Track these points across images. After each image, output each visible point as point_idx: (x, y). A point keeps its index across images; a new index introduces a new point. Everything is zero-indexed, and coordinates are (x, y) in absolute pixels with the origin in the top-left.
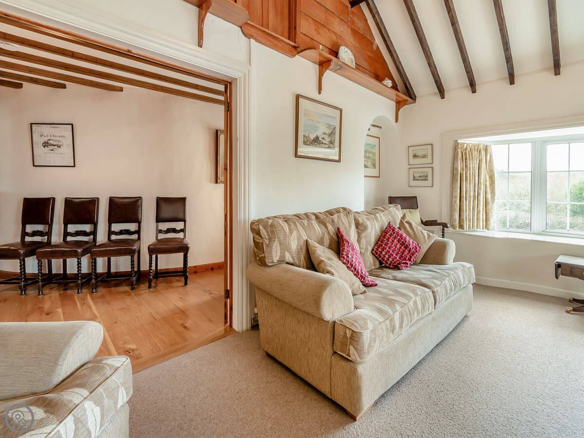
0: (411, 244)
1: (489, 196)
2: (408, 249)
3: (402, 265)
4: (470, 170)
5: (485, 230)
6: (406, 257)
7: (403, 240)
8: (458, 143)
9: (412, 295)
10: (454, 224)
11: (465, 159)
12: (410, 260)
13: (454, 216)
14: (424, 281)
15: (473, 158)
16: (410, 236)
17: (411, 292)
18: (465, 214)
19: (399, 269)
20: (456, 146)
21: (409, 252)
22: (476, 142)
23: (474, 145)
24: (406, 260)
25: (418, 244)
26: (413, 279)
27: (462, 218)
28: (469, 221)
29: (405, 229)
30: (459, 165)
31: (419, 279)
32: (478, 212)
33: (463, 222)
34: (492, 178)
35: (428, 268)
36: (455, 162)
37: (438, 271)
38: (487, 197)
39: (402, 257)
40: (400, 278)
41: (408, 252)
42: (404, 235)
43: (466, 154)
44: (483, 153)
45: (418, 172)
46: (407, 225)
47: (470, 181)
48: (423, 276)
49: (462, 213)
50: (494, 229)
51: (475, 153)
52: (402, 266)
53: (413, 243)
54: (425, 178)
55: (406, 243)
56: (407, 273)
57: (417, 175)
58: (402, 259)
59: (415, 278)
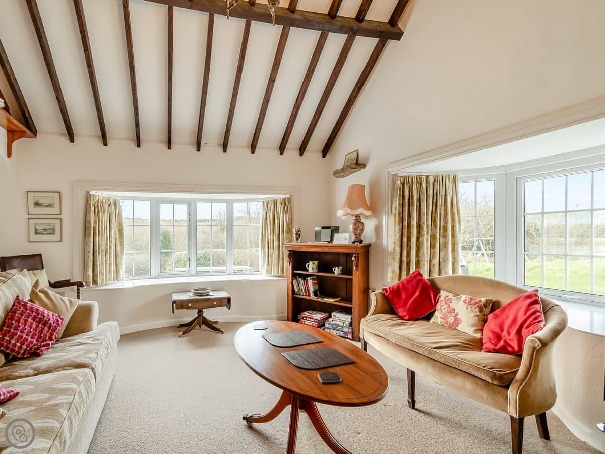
0: (51, 318)
1: (119, 248)
2: (48, 325)
3: (42, 348)
4: (102, 224)
5: (116, 282)
6: (46, 336)
7: (40, 316)
8: (91, 195)
9: (74, 386)
10: (88, 280)
11: (97, 212)
12: (51, 339)
13: (88, 273)
14: (78, 360)
15: (104, 211)
16: (48, 309)
17: (71, 382)
18: (99, 269)
19: (38, 355)
20: (88, 197)
21: (50, 329)
22: (106, 195)
23: (105, 198)
24: (46, 340)
25: (60, 316)
26: (64, 363)
27: (96, 273)
28: (102, 276)
29: (40, 300)
30: (92, 218)
31: (72, 359)
32: (110, 265)
33: (97, 278)
34: (121, 230)
35: (76, 341)
36: (87, 214)
37: (88, 341)
38: (117, 250)
39: (41, 337)
40: (45, 367)
41: (48, 330)
42: (41, 309)
43: (98, 206)
44: (113, 206)
45: (42, 224)
46: (42, 295)
47: (103, 234)
48: (75, 354)
49: (95, 268)
50: (123, 280)
51: (106, 206)
52: (43, 350)
53: (53, 315)
54: (52, 231)
55: (45, 319)
56: (52, 358)
57: (39, 228)
58: (40, 340)
59: (65, 360)
